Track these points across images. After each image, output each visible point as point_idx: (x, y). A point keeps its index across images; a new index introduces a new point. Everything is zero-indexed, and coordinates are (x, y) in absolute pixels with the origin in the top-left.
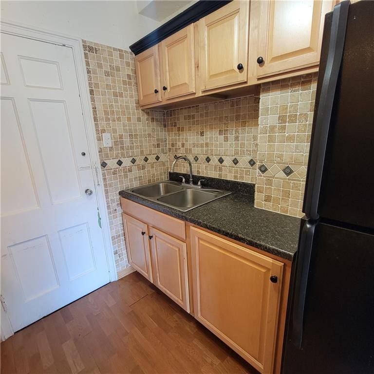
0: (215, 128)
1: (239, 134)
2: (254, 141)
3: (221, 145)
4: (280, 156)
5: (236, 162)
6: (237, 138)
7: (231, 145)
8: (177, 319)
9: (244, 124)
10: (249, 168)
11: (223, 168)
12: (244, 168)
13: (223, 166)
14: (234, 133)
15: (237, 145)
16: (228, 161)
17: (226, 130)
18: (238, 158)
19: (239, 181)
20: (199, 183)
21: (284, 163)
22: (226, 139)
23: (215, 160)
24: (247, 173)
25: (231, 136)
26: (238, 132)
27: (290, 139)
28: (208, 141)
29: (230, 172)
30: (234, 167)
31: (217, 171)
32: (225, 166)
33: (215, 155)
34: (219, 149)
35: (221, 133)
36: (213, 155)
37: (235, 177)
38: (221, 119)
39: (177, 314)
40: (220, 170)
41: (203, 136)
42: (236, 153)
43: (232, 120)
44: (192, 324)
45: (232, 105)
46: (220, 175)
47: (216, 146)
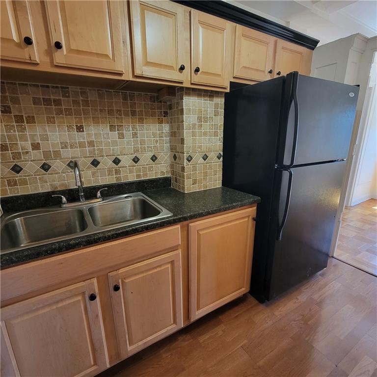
0: (103, 123)
1: (137, 131)
2: (154, 137)
3: (115, 143)
4: (200, 147)
5: (136, 160)
6: (135, 135)
7: (128, 143)
8: (170, 353)
9: (141, 120)
10: (152, 164)
11: (121, 169)
12: (147, 165)
13: (120, 167)
14: (131, 129)
15: (136, 142)
16: (126, 161)
17: (121, 126)
18: (139, 156)
19: (143, 179)
20: (99, 194)
21: (203, 152)
22: (121, 136)
23: (106, 163)
24: (150, 169)
25: (128, 132)
26: (137, 129)
27: (205, 134)
28: (93, 138)
29: (131, 172)
30: (134, 166)
31: (113, 175)
32: (123, 167)
33: (107, 156)
34: (112, 148)
35: (112, 128)
36: (103, 156)
37: (138, 176)
38: (111, 112)
39: (161, 351)
40: (118, 172)
41: (83, 131)
42: (136, 151)
43: (126, 115)
44: (181, 338)
45: (125, 99)
46: (117, 179)
47: (107, 144)
